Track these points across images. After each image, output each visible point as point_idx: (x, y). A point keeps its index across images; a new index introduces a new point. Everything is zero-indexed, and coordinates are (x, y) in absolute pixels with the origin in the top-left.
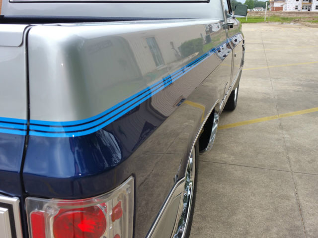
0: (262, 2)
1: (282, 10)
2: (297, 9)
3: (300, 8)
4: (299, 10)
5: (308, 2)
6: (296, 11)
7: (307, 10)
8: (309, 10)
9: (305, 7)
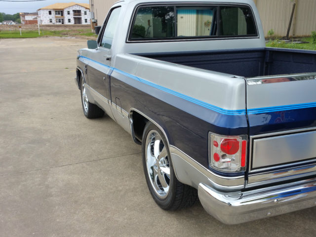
0: (10, 15)
1: (37, 23)
2: (51, 22)
3: (54, 21)
4: (54, 24)
5: (60, 16)
6: (51, 24)
7: (61, 23)
8: (63, 23)
9: (58, 21)
